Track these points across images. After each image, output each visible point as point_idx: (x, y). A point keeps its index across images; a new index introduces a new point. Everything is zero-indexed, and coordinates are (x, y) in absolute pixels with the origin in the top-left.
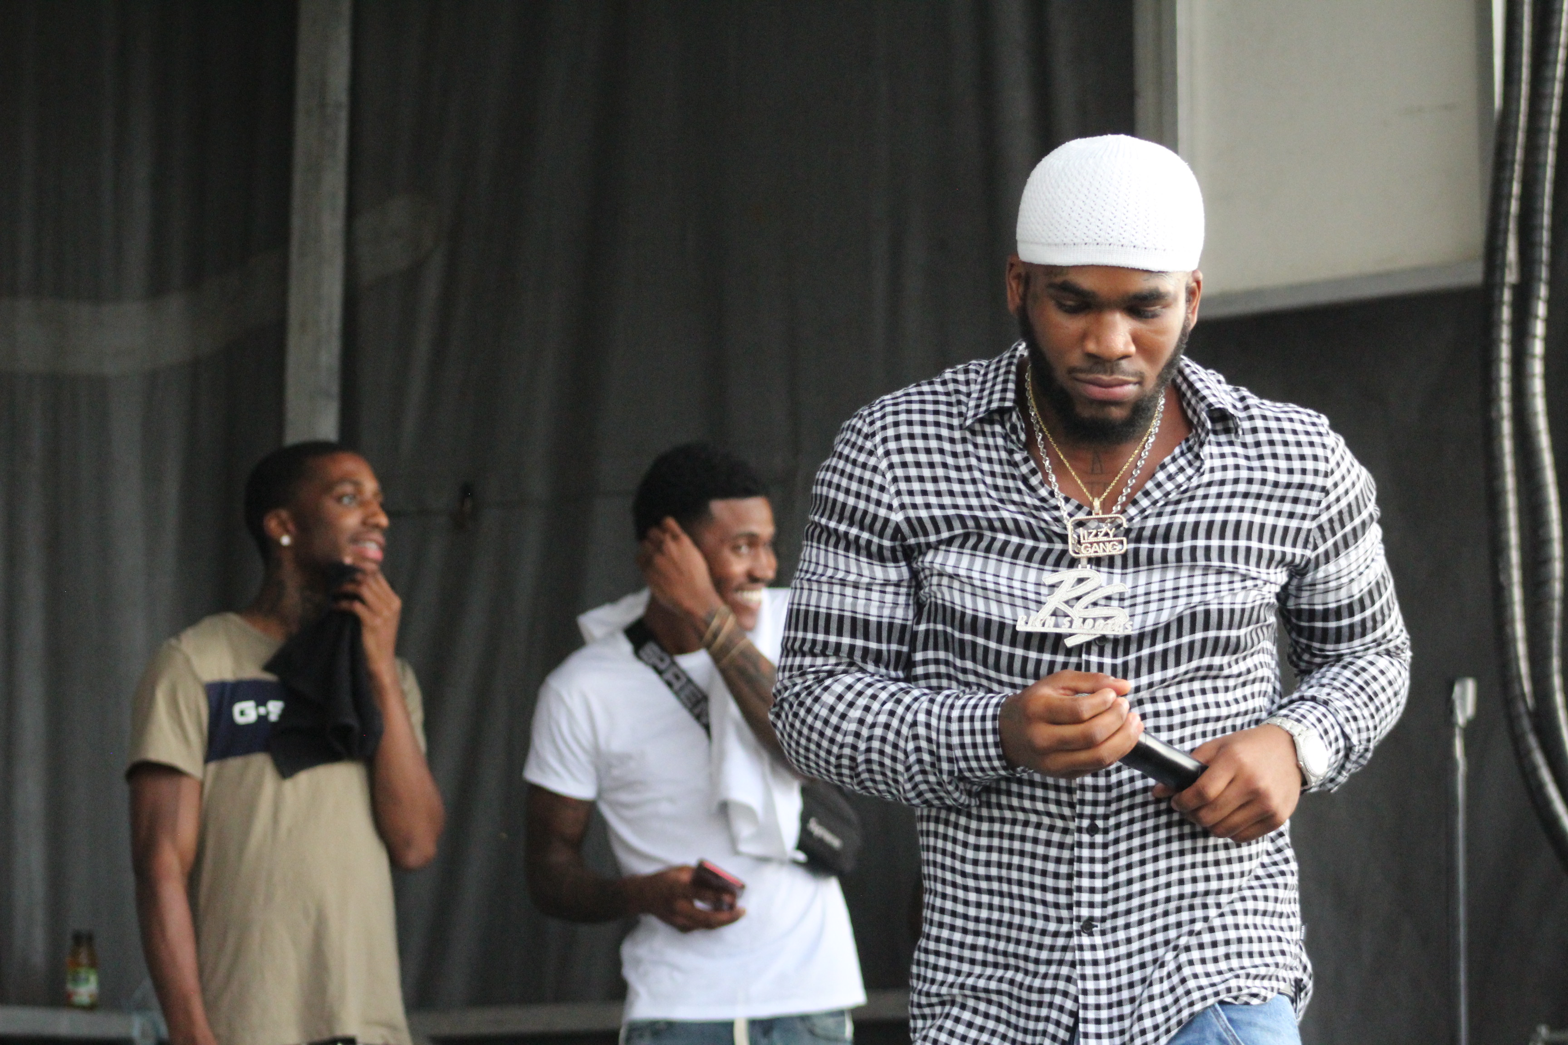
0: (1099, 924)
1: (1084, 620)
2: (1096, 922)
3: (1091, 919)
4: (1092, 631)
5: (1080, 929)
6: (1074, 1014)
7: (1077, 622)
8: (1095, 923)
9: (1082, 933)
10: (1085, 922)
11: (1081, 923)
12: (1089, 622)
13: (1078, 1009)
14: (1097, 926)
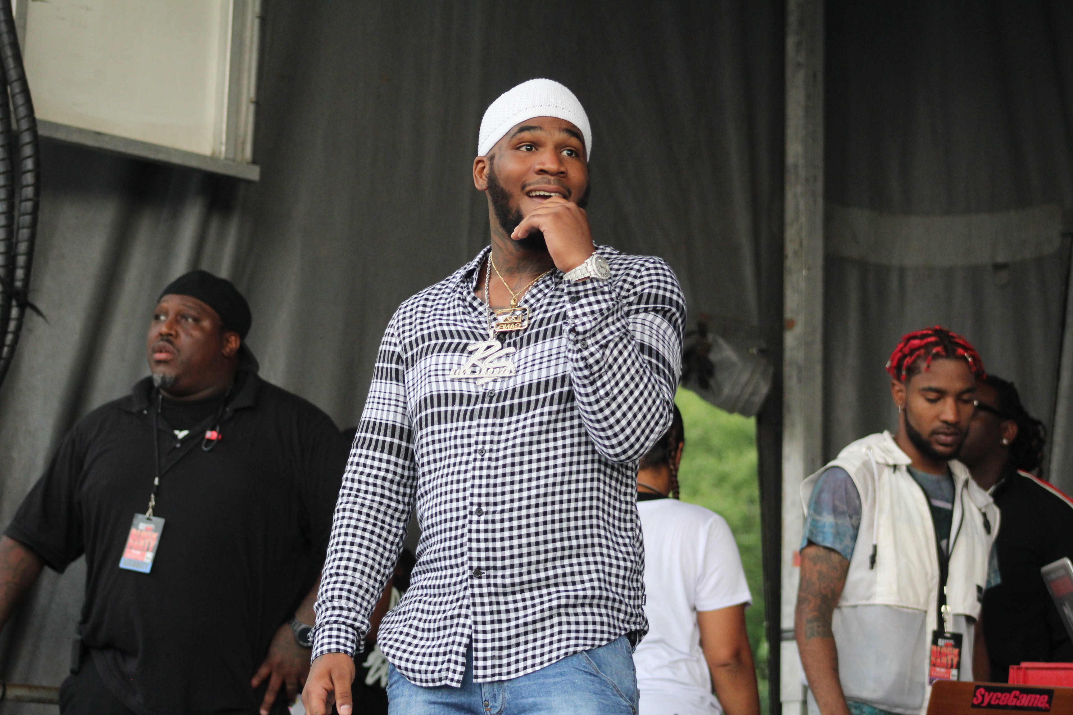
0: (485, 571)
1: (488, 369)
3: (479, 568)
4: (492, 375)
5: (473, 574)
6: (470, 637)
7: (484, 370)
8: (482, 571)
9: (474, 577)
10: (476, 570)
11: (473, 571)
12: (491, 370)
13: (472, 633)
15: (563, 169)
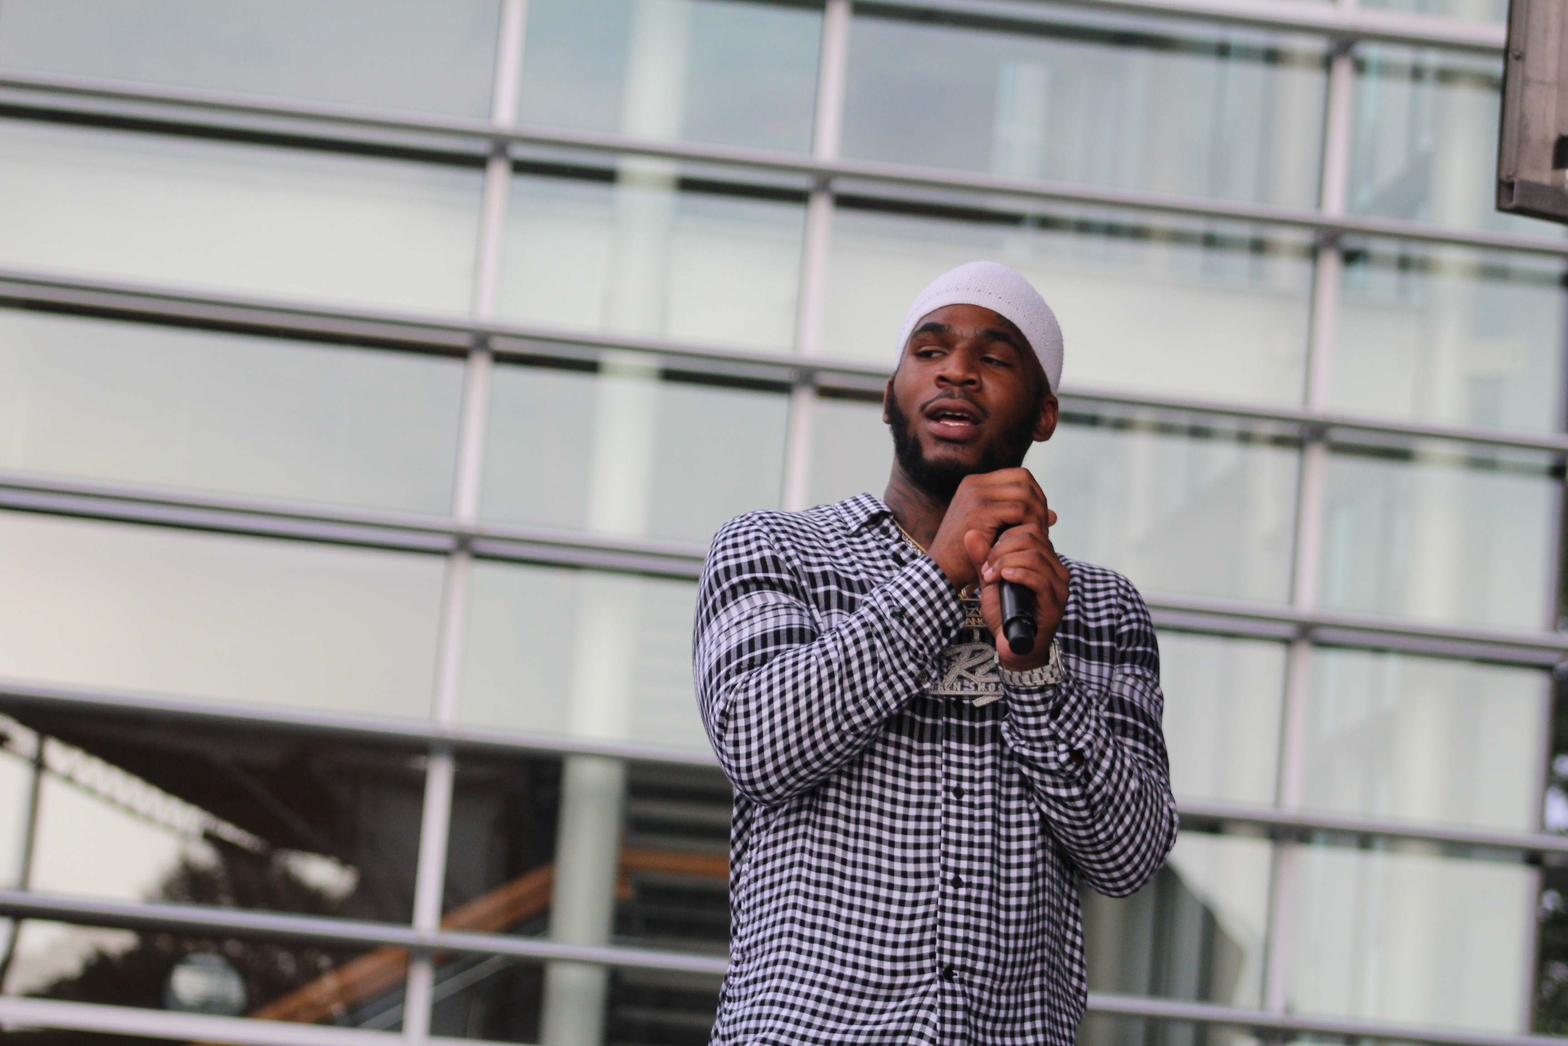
0: (959, 973)
1: (987, 684)
4: (997, 693)
7: (982, 686)
9: (945, 979)
10: (947, 968)
11: (944, 970)
12: (992, 686)
15: (972, 376)
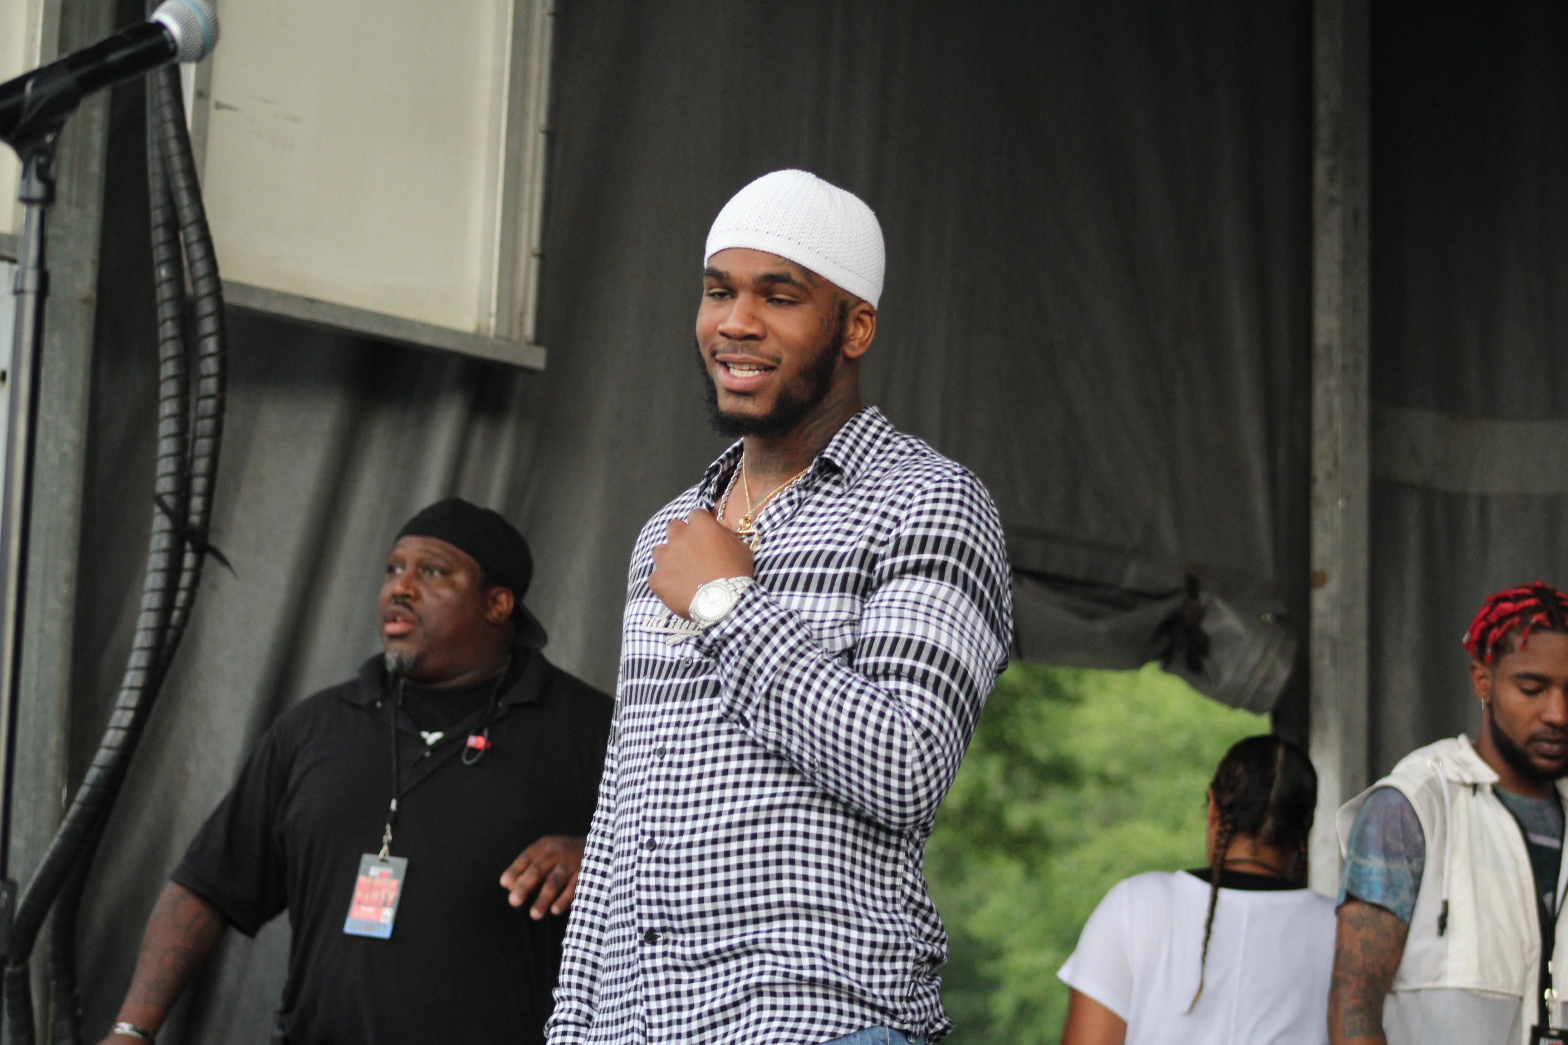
0: (661, 934)
2: (658, 932)
5: (643, 939)
6: (644, 1033)
8: (656, 934)
10: (648, 932)
13: (646, 1028)
14: (660, 936)
